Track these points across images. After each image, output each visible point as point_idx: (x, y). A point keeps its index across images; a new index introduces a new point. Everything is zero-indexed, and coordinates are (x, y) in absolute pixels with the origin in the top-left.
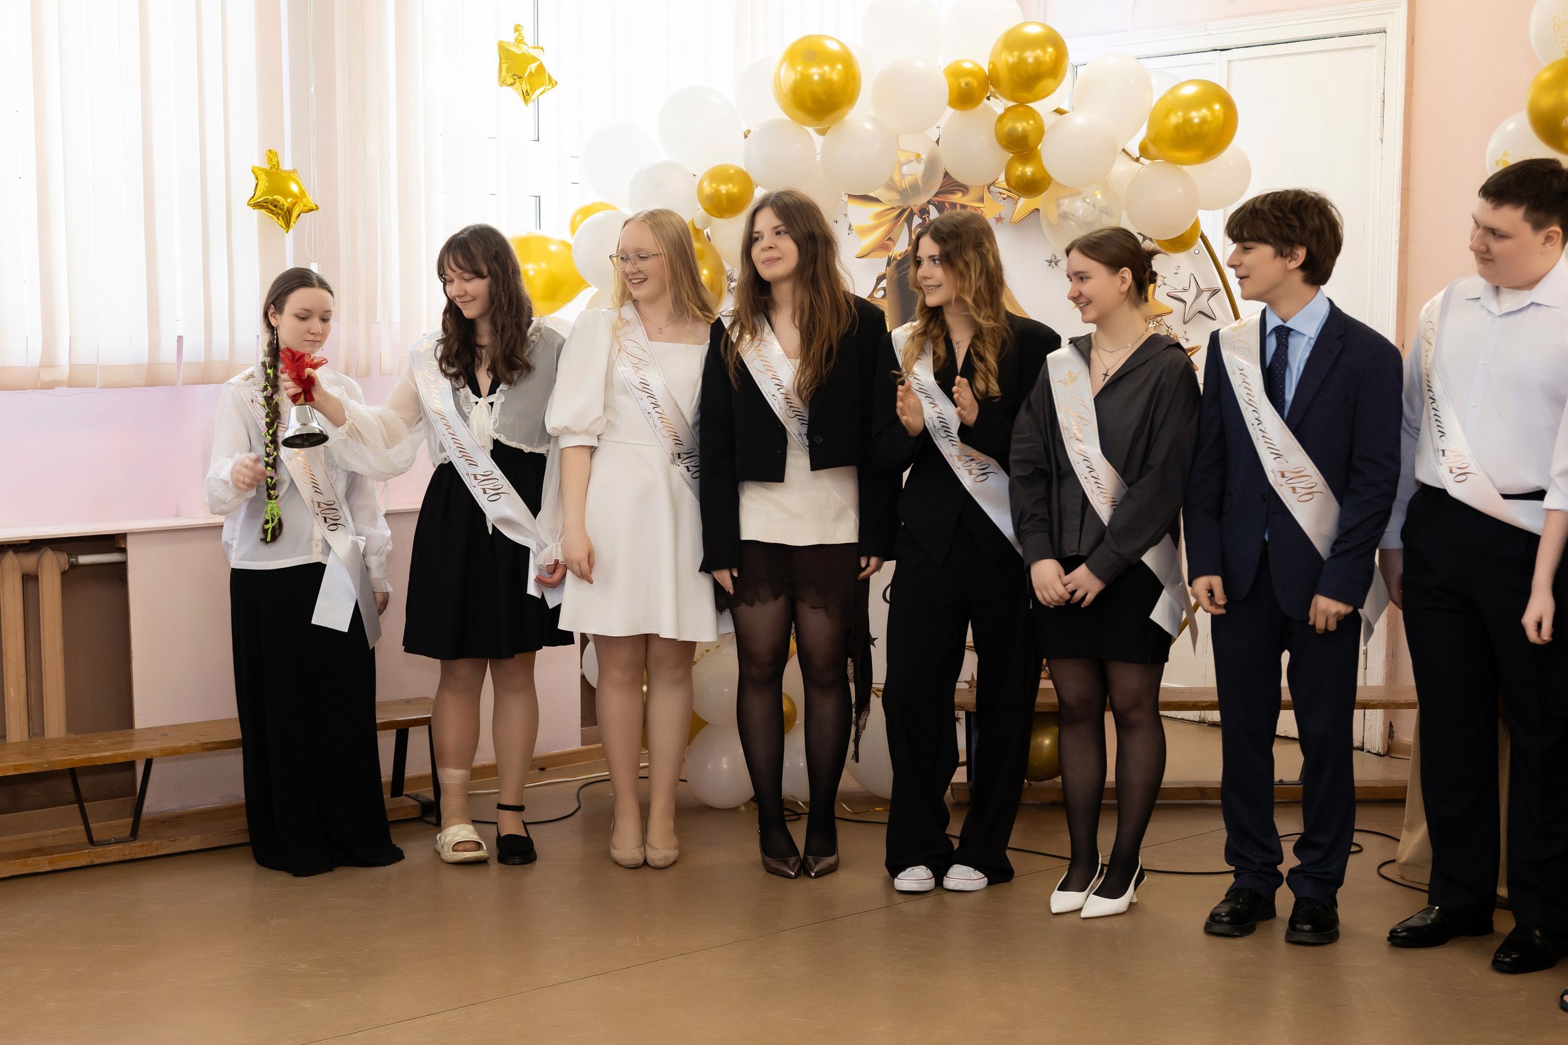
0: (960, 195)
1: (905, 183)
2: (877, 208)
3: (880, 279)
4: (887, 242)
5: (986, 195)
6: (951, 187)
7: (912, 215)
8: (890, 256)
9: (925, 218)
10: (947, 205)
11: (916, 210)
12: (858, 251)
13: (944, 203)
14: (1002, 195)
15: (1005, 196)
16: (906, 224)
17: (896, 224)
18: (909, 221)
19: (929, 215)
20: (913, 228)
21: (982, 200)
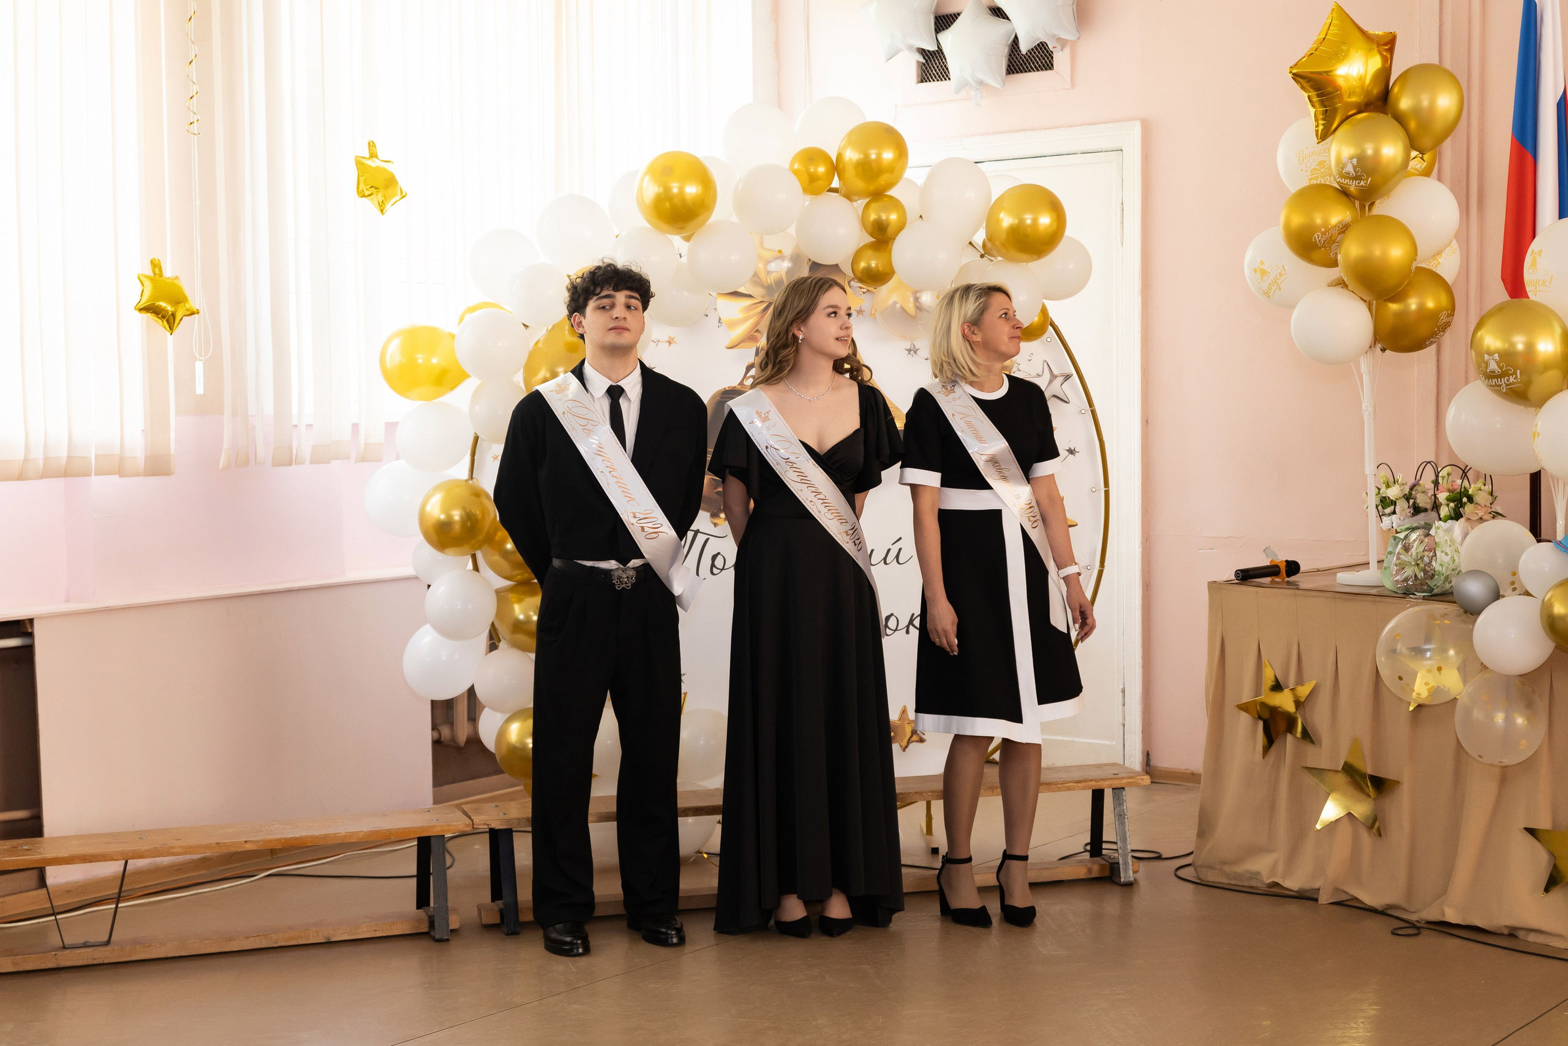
1: (770, 279)
2: (747, 302)
3: (749, 368)
4: (755, 334)
8: (758, 346)
12: (727, 343)
14: (862, 290)
15: (865, 290)
17: (764, 315)
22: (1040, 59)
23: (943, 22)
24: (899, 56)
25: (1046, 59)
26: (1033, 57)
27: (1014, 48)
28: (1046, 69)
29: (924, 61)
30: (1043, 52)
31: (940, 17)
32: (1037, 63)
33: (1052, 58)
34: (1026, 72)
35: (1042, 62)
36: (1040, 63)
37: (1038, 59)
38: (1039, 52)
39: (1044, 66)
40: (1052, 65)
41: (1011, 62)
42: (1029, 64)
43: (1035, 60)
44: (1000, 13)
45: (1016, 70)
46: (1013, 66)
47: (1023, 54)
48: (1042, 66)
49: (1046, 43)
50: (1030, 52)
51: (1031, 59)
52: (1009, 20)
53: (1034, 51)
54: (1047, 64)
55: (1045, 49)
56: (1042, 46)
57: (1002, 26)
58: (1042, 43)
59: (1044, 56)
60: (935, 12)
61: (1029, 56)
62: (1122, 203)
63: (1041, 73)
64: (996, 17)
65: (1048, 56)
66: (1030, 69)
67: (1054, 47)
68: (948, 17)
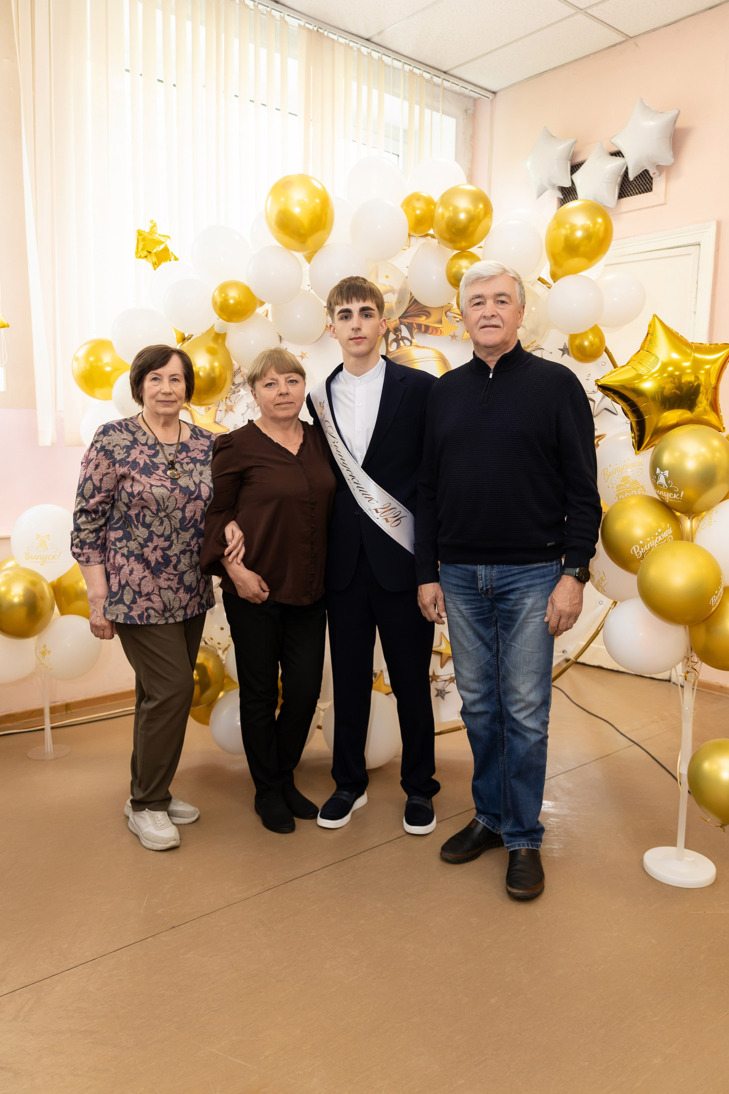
0: (424, 318)
5: (444, 318)
6: (417, 312)
7: (388, 332)
9: (398, 335)
10: (415, 325)
11: (391, 329)
13: (412, 324)
14: (456, 319)
15: (458, 319)
16: (384, 339)
18: (386, 336)
19: (401, 332)
20: (389, 342)
21: (440, 322)
22: (643, 186)
23: (575, 168)
24: (547, 194)
25: (647, 185)
26: (638, 185)
27: (625, 180)
28: (647, 192)
29: (562, 197)
30: (646, 181)
31: (575, 166)
32: (641, 189)
33: (652, 184)
34: (632, 196)
35: (644, 188)
36: (643, 189)
37: (641, 186)
38: (643, 181)
39: (645, 190)
40: (652, 189)
41: (622, 191)
42: (635, 190)
43: (640, 187)
44: (618, 154)
45: (625, 195)
46: (623, 193)
47: (632, 181)
48: (644, 190)
49: (648, 171)
50: (636, 180)
51: (637, 185)
52: (623, 156)
53: (639, 179)
54: (649, 187)
55: (647, 175)
56: (646, 173)
57: (618, 161)
58: (646, 170)
59: (645, 183)
60: (572, 160)
61: (635, 183)
62: (697, 283)
63: (643, 195)
64: (614, 157)
65: (649, 182)
66: (635, 194)
67: (654, 174)
68: (580, 164)
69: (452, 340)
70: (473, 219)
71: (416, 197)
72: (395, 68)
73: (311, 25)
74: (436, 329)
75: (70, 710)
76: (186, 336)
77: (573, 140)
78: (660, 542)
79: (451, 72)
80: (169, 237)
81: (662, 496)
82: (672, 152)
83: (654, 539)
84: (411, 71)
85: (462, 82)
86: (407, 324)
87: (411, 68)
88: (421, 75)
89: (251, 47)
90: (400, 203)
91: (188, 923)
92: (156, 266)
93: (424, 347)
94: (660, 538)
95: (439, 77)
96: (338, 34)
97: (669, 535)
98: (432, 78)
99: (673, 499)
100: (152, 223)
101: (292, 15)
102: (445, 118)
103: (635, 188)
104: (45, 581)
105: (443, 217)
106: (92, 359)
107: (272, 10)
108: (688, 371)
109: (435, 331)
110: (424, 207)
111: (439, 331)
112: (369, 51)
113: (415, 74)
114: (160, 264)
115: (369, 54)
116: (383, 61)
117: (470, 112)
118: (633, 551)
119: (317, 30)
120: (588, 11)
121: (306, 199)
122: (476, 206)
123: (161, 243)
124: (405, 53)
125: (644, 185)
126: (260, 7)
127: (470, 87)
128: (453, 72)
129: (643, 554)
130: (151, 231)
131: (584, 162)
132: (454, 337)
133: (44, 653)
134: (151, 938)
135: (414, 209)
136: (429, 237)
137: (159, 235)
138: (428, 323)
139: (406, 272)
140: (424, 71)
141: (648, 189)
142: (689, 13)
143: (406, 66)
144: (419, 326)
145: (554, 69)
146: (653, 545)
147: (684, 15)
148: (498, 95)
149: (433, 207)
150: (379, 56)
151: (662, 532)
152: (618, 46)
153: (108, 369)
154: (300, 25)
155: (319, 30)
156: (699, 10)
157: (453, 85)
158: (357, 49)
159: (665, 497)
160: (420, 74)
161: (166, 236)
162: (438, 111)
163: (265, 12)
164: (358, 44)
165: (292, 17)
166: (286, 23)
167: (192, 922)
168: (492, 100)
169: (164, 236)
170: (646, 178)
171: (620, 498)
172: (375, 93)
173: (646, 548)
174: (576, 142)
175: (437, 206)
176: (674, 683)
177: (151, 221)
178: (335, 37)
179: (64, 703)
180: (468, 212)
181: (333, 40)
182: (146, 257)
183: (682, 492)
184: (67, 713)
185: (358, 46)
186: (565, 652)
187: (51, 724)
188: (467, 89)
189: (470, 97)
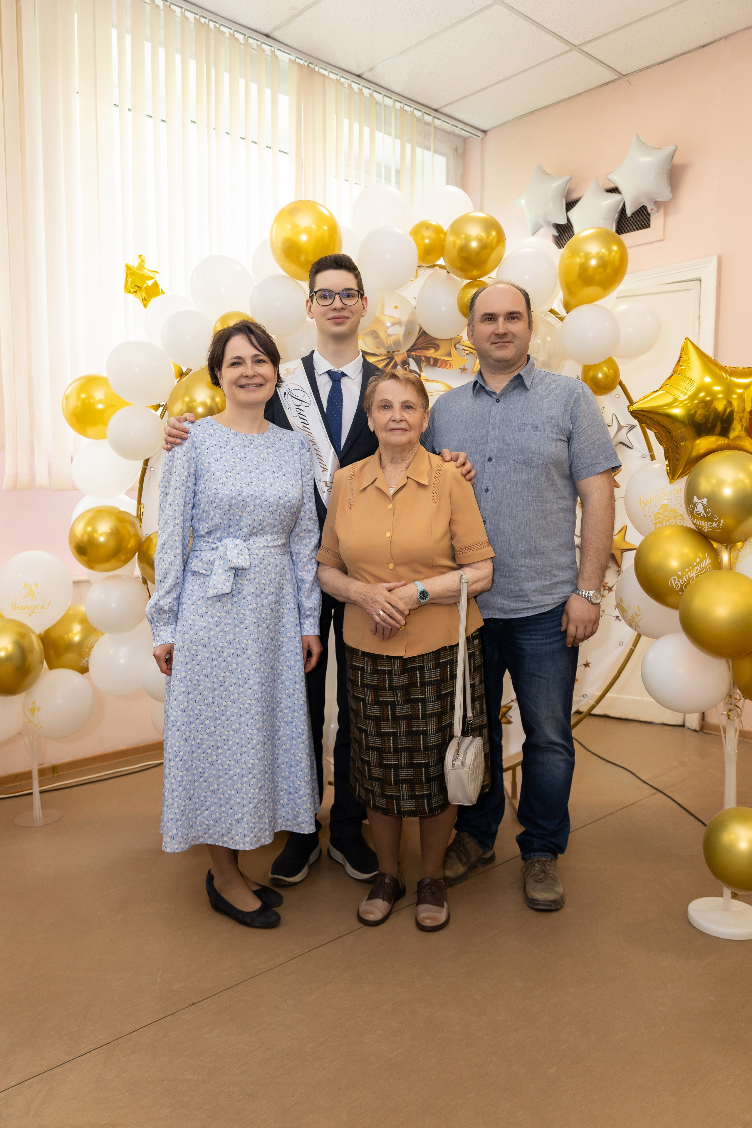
0: (432, 351)
1: (390, 341)
5: (453, 351)
6: (426, 345)
7: (396, 365)
10: (423, 358)
11: (399, 362)
13: (420, 357)
14: (466, 352)
15: (468, 352)
19: (409, 365)
21: (450, 355)
23: (570, 205)
24: (542, 231)
25: (645, 221)
27: (622, 217)
28: (645, 228)
29: (557, 235)
30: (643, 217)
31: (569, 203)
32: (638, 225)
33: (650, 220)
34: (629, 232)
35: (641, 224)
36: (640, 225)
37: (638, 223)
38: (640, 218)
39: (643, 227)
40: (649, 225)
41: (619, 228)
42: (633, 227)
43: (637, 223)
44: (615, 190)
45: (622, 232)
46: (620, 230)
47: (629, 218)
48: (641, 227)
49: (646, 207)
50: (633, 216)
51: (634, 221)
52: (619, 193)
53: (636, 215)
54: (646, 223)
55: (644, 211)
56: (643, 209)
57: (615, 198)
58: (643, 206)
59: (643, 219)
60: (566, 197)
61: (632, 219)
62: (699, 318)
63: (640, 231)
64: (610, 194)
65: (646, 218)
66: (632, 230)
67: (652, 209)
68: (575, 202)
69: (462, 373)
70: (486, 248)
71: (425, 226)
72: (385, 106)
73: (302, 59)
74: (446, 362)
75: (57, 773)
76: (184, 371)
77: (567, 177)
78: (699, 572)
79: (442, 110)
80: (158, 273)
81: (699, 525)
82: (670, 188)
83: (693, 569)
84: (402, 109)
85: (453, 120)
86: (415, 357)
87: (402, 105)
88: (412, 113)
89: (242, 82)
90: (409, 231)
91: (210, 999)
92: (145, 302)
93: (433, 381)
94: (699, 568)
95: (430, 115)
96: (328, 70)
97: (708, 565)
98: (423, 116)
99: (712, 528)
100: (140, 257)
101: (282, 49)
102: (436, 156)
103: (632, 224)
104: (34, 633)
105: (454, 245)
106: (83, 396)
107: (263, 44)
108: (720, 396)
109: (444, 364)
110: (433, 235)
111: (449, 364)
112: (360, 87)
113: (406, 111)
114: (150, 300)
115: (360, 90)
116: (374, 99)
117: (460, 151)
118: (671, 583)
119: (308, 65)
120: (583, 48)
121: (313, 226)
122: (488, 234)
123: (151, 278)
124: (396, 90)
125: (641, 222)
126: (251, 41)
127: (461, 126)
128: (445, 110)
129: (682, 585)
130: (139, 266)
131: (579, 200)
132: (463, 370)
133: (33, 711)
134: (170, 1016)
135: (423, 238)
136: (437, 268)
137: (148, 270)
138: (438, 356)
139: (414, 303)
140: (415, 109)
141: (646, 226)
142: (683, 51)
143: (397, 104)
144: (428, 359)
145: (546, 107)
146: (692, 575)
147: (677, 53)
148: (489, 134)
149: (442, 236)
150: (370, 93)
151: (701, 562)
152: (610, 84)
153: (100, 406)
154: (290, 60)
155: (310, 65)
156: (693, 48)
157: (444, 123)
158: (348, 85)
159: (703, 527)
160: (411, 111)
161: (156, 272)
162: (429, 149)
163: (255, 47)
164: (348, 80)
165: (283, 51)
166: (276, 57)
167: (213, 997)
168: (482, 139)
169: (153, 271)
170: (643, 214)
171: (657, 527)
172: (367, 130)
173: (685, 579)
174: (570, 179)
175: (448, 234)
176: (688, 728)
177: (140, 256)
178: (326, 73)
179: (51, 765)
180: (480, 240)
181: (324, 75)
182: (135, 292)
183: (722, 521)
184: (54, 776)
185: (349, 82)
186: (585, 696)
187: (40, 787)
188: (457, 127)
189: (460, 136)
